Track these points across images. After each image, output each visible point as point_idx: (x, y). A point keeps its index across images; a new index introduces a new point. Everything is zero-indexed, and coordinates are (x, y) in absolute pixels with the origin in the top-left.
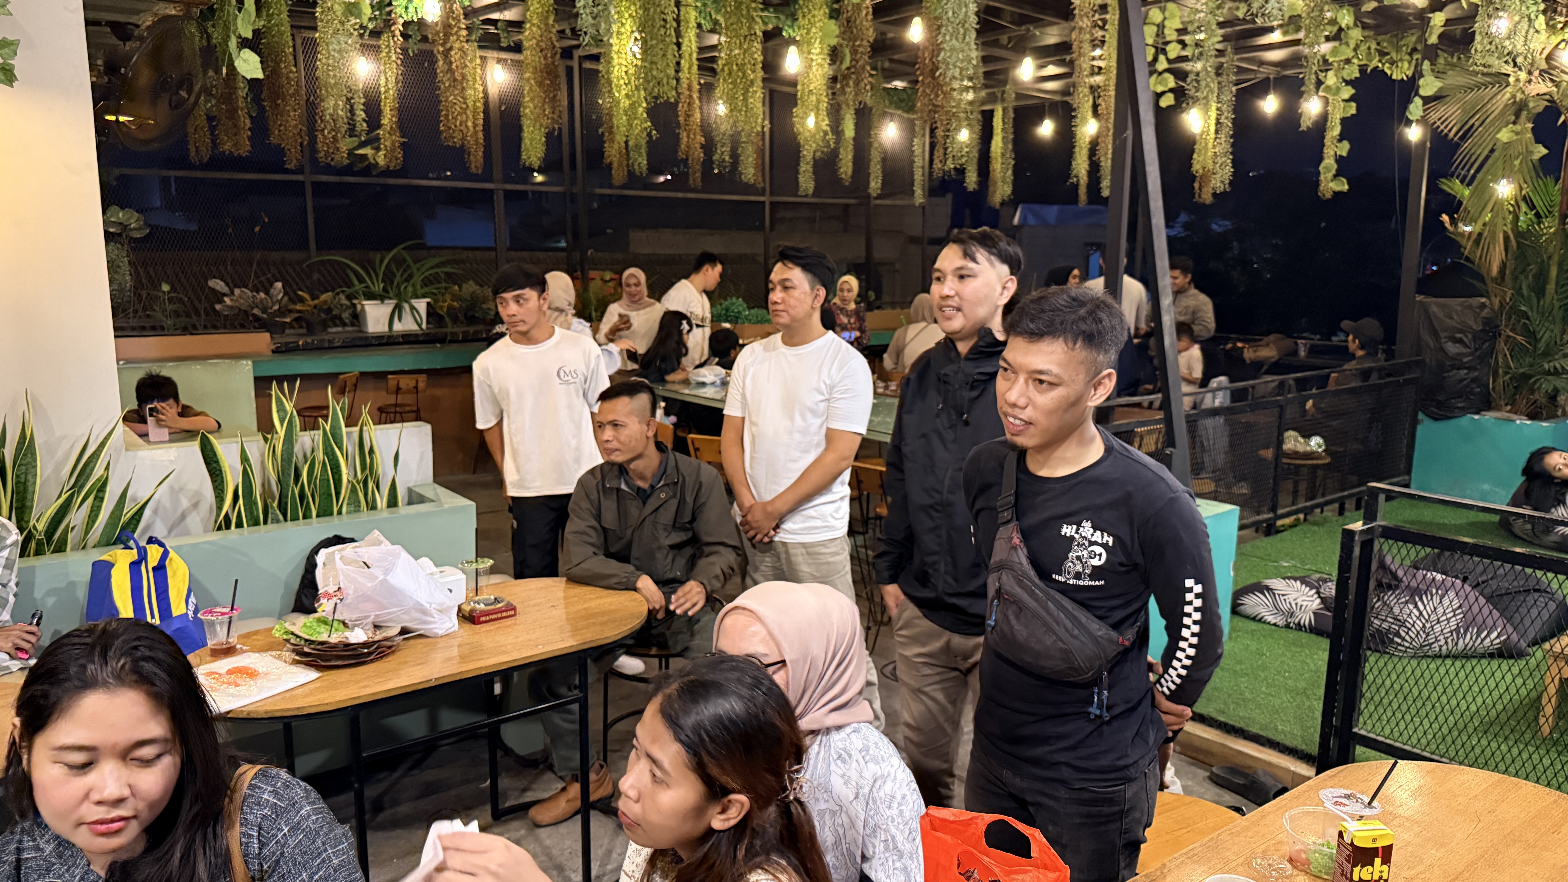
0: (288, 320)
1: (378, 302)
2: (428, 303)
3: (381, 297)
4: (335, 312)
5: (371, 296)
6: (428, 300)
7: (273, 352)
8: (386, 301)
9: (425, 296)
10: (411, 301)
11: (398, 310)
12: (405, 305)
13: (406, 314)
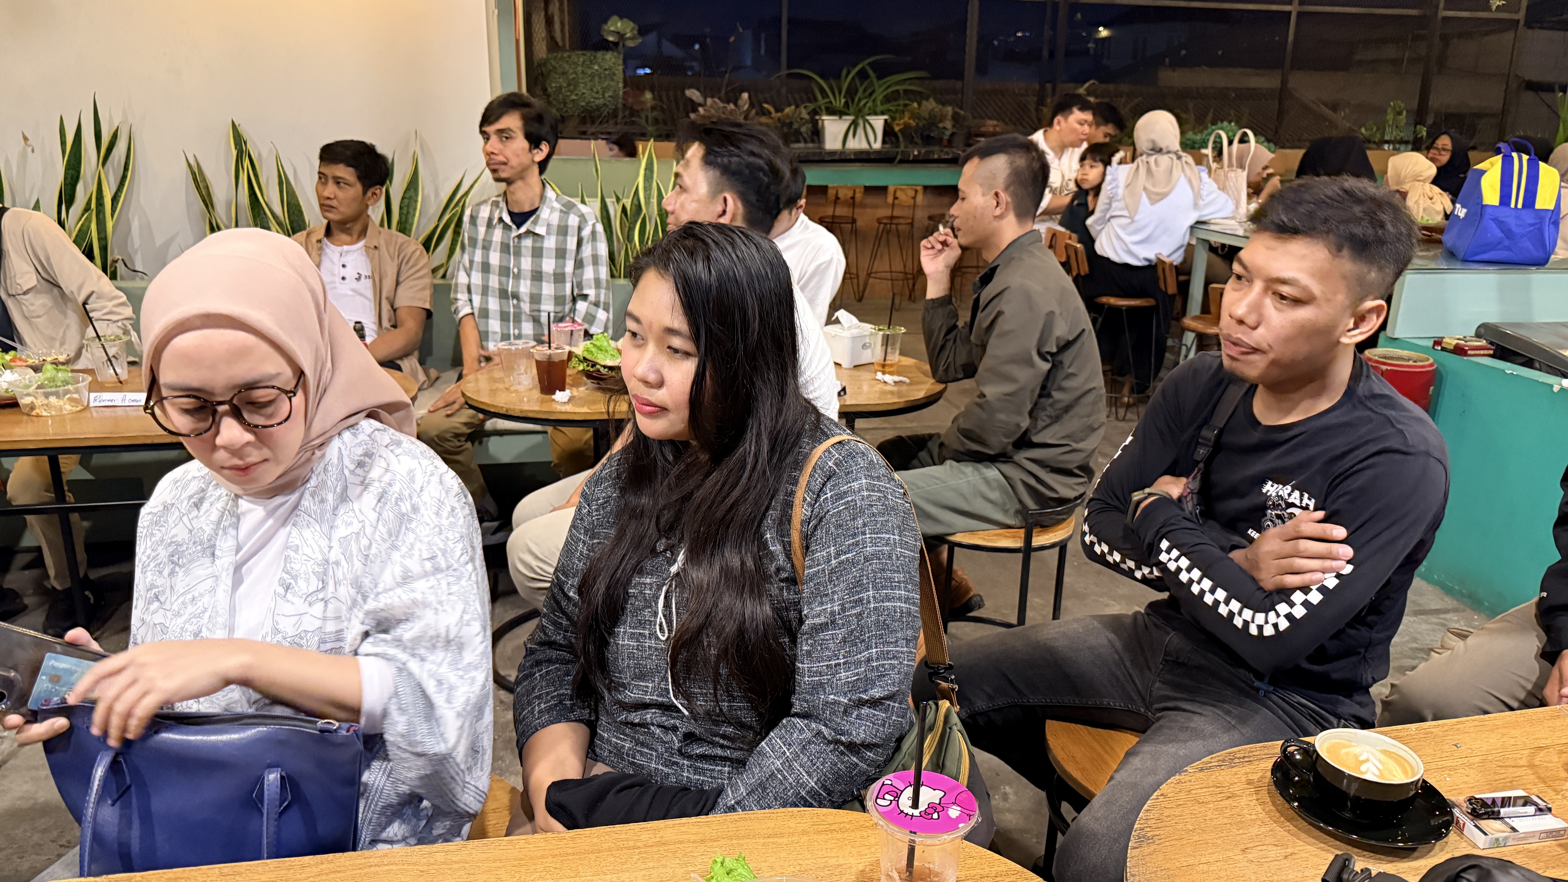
1: (837, 117)
2: (886, 120)
3: (840, 113)
4: (796, 127)
5: (831, 112)
6: (886, 117)
8: (845, 117)
9: (883, 113)
10: (868, 118)
11: (854, 124)
12: (861, 122)
13: (860, 131)
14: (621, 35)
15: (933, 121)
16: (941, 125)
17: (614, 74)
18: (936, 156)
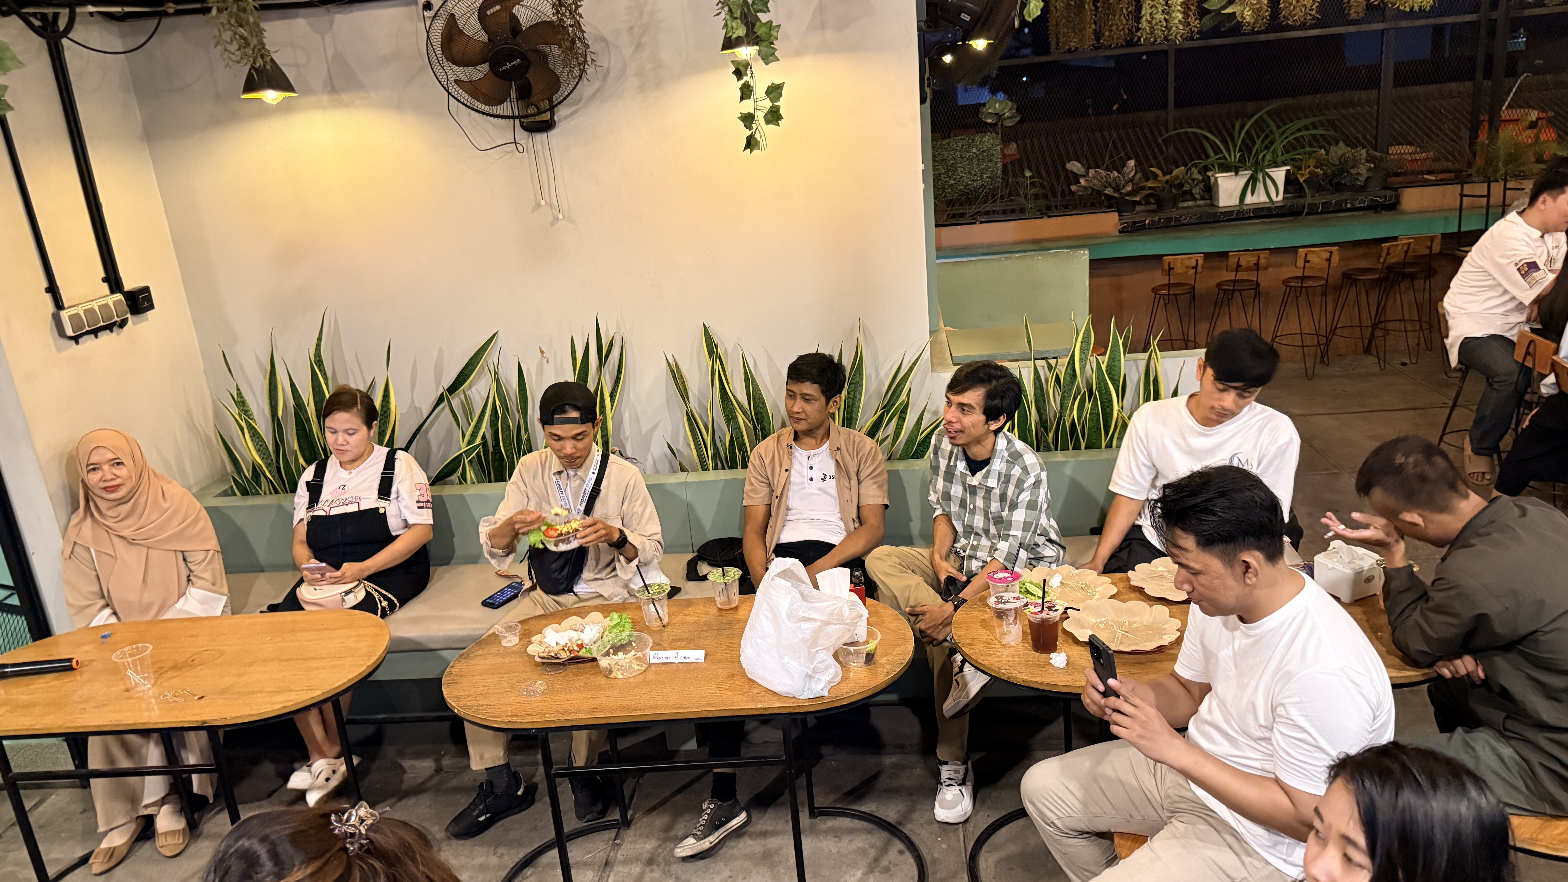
0: (1137, 199)
1: (1233, 174)
2: (1288, 171)
3: (1235, 169)
4: (1186, 187)
5: (1225, 168)
6: (1288, 168)
7: (1120, 232)
8: (1241, 173)
9: (1284, 164)
10: (1267, 170)
11: (1252, 181)
12: (1260, 176)
13: (1260, 186)
14: (999, 116)
15: (1343, 167)
16: (1353, 171)
17: (993, 155)
18: (1349, 206)
